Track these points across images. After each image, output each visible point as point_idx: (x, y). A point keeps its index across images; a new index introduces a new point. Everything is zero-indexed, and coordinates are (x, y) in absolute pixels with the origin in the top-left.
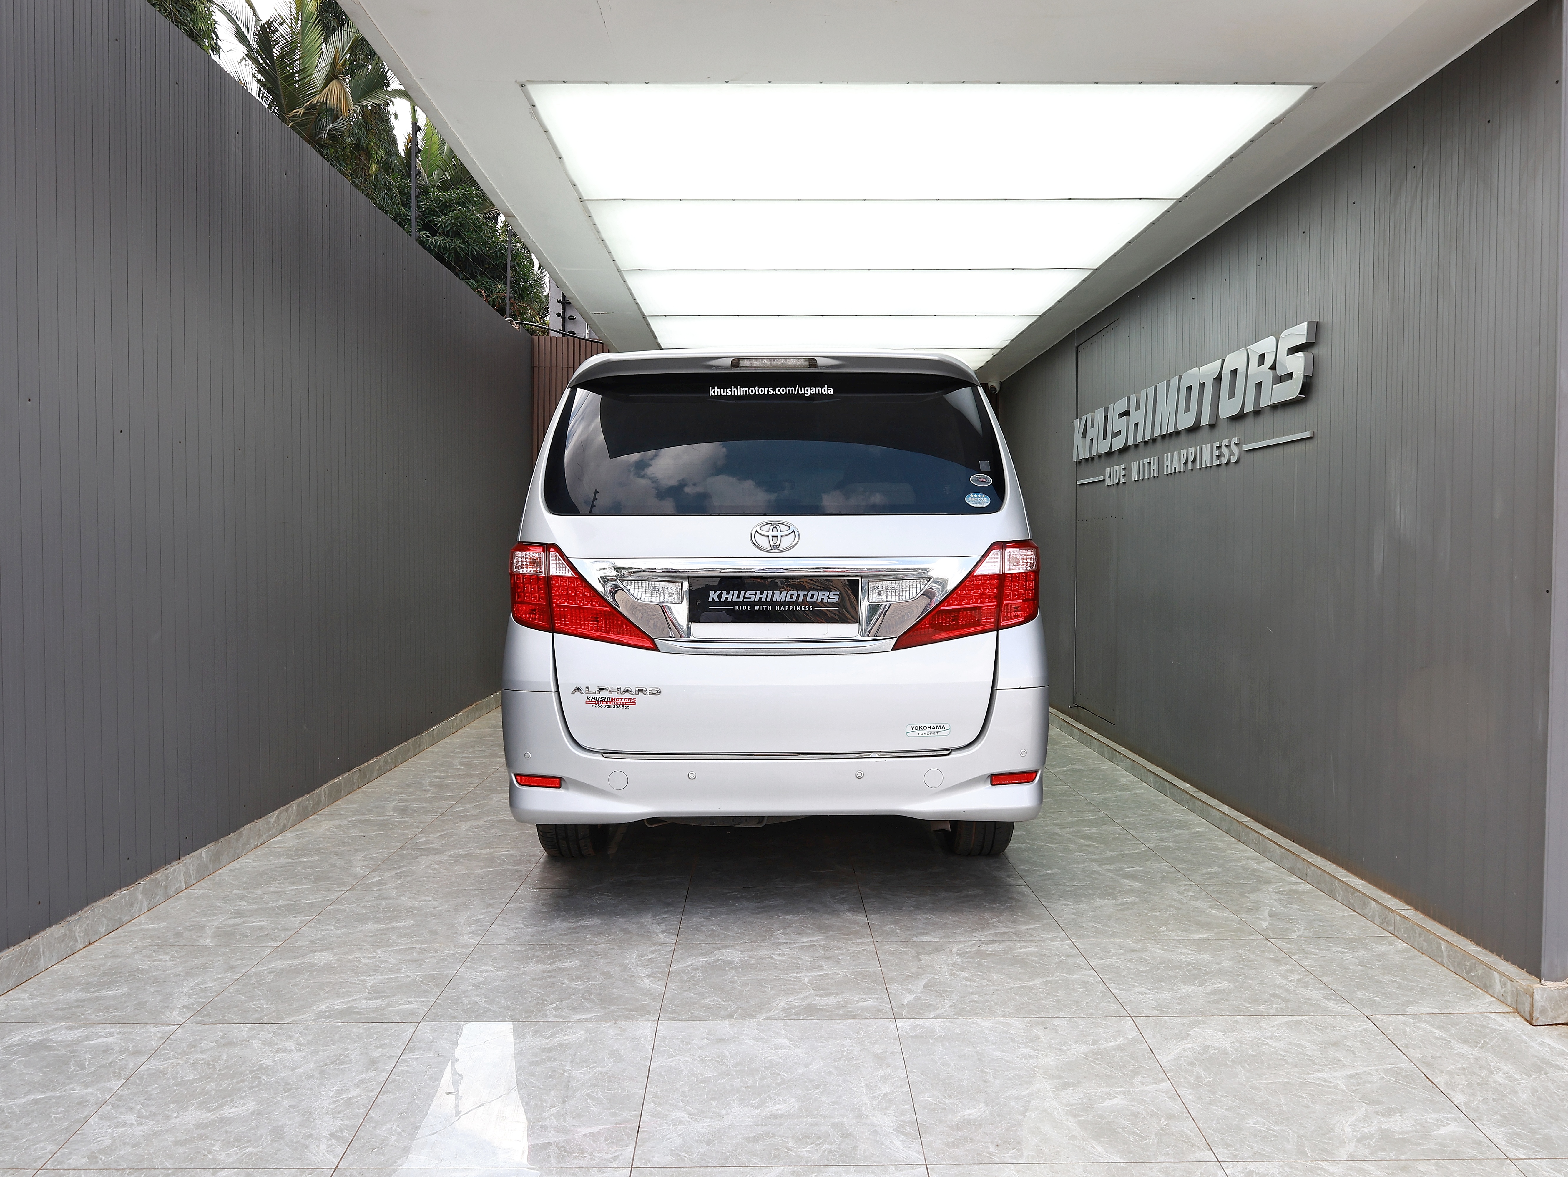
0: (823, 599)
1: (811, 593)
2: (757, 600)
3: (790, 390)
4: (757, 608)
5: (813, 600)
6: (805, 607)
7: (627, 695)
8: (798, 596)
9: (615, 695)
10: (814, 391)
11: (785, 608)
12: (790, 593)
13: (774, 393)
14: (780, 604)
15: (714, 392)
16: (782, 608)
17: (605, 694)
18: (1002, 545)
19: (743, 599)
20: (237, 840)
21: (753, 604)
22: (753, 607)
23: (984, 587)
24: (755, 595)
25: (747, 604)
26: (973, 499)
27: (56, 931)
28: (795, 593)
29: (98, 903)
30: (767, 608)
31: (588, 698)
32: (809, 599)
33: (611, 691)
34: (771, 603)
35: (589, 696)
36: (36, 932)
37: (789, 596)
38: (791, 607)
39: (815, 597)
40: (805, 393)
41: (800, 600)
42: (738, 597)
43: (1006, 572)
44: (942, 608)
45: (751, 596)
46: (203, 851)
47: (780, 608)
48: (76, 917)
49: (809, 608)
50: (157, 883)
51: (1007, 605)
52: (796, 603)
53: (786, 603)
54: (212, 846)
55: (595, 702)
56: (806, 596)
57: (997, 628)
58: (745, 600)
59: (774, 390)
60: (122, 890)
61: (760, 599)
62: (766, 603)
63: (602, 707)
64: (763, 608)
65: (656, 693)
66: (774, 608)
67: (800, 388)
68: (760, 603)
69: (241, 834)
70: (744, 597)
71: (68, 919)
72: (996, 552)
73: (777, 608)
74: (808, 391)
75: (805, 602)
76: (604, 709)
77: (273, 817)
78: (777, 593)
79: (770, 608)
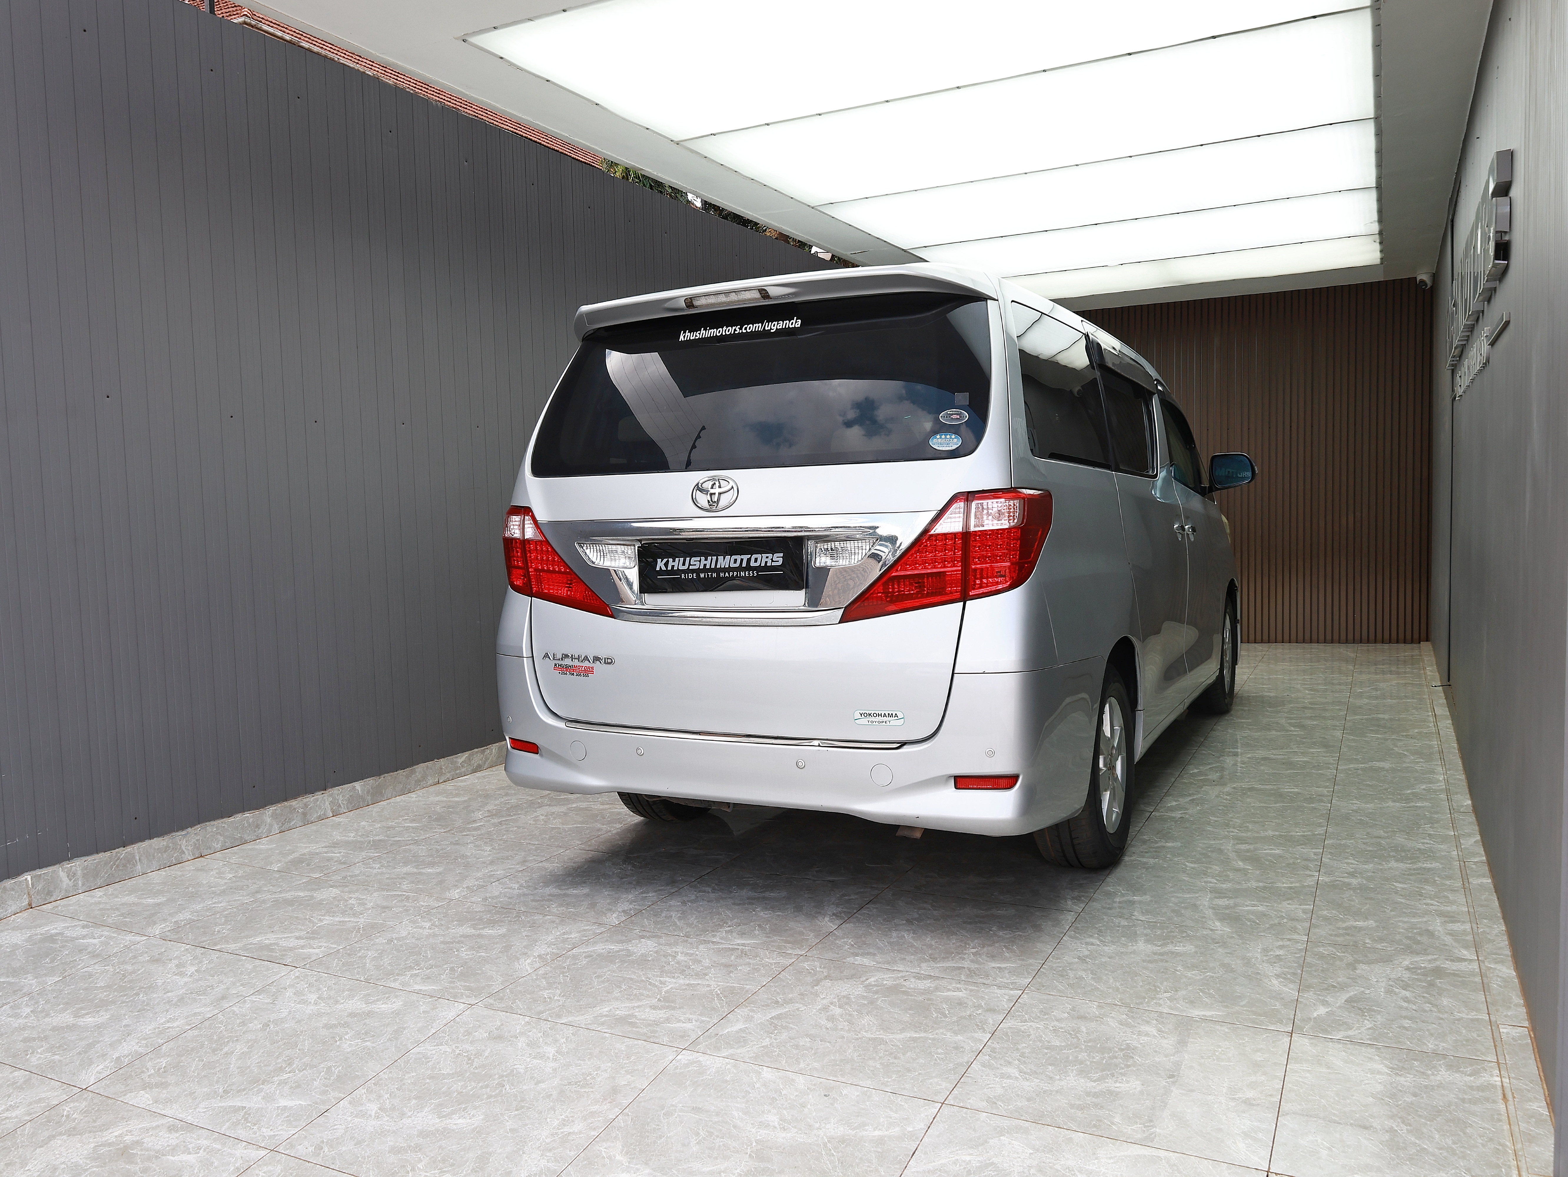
0: (766, 562)
1: (754, 556)
2: (702, 567)
3: (758, 327)
4: (702, 575)
5: (757, 564)
6: (749, 573)
7: (586, 664)
8: (742, 560)
9: (576, 663)
10: (781, 325)
11: (729, 575)
12: (734, 557)
13: (741, 331)
14: (724, 570)
15: (684, 337)
16: (727, 575)
17: (568, 662)
18: (968, 496)
19: (689, 567)
20: (407, 777)
21: (698, 571)
22: (698, 576)
23: (945, 548)
24: (700, 561)
25: (693, 571)
26: (940, 440)
27: (157, 843)
28: (738, 557)
29: (212, 823)
30: (712, 575)
31: (555, 665)
32: (752, 564)
33: (572, 658)
34: (716, 570)
35: (557, 662)
36: (132, 842)
37: (732, 561)
38: (735, 573)
39: (759, 561)
40: (771, 329)
41: (744, 565)
42: (684, 564)
43: (972, 529)
44: (893, 574)
45: (696, 563)
46: (358, 785)
47: (725, 575)
48: (184, 833)
49: (753, 574)
50: (293, 810)
51: (976, 569)
52: (740, 569)
53: (730, 569)
54: (370, 782)
55: (565, 670)
56: (749, 560)
57: (964, 598)
58: (691, 567)
59: (740, 329)
60: (245, 813)
61: (705, 565)
62: (710, 570)
63: (573, 674)
64: (708, 575)
65: (609, 661)
66: (718, 575)
67: (767, 324)
68: (705, 570)
69: (413, 772)
70: (690, 564)
71: (174, 834)
72: (960, 505)
73: (722, 575)
74: (774, 326)
75: (749, 568)
76: (569, 676)
77: (462, 758)
78: (721, 558)
79: (715, 575)
